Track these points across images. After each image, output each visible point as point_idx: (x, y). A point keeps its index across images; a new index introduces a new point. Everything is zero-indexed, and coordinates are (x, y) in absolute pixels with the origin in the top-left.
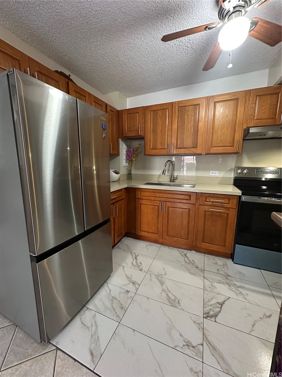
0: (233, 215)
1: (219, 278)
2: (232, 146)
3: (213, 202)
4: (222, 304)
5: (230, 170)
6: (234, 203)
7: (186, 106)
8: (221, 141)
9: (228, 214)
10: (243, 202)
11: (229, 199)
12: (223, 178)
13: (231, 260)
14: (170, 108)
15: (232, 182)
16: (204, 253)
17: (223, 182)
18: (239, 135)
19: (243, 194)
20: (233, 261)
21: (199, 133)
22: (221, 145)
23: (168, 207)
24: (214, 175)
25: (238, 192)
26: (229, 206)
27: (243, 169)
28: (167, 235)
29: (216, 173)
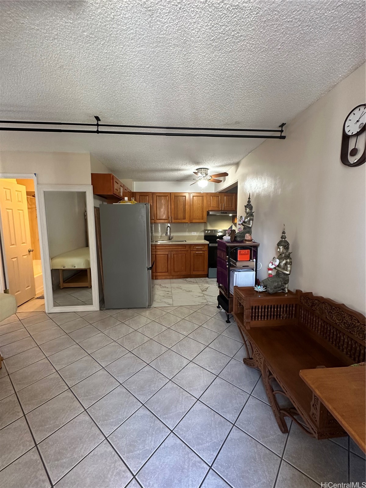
0: (206, 253)
1: (204, 283)
2: (202, 219)
3: (197, 248)
4: (207, 288)
5: (202, 231)
6: (206, 248)
7: (178, 196)
8: (197, 216)
9: (204, 254)
10: (210, 247)
11: (204, 246)
12: (199, 236)
13: (207, 278)
14: (169, 195)
15: (203, 238)
16: (195, 278)
17: (199, 238)
18: (205, 214)
19: (210, 243)
20: (208, 278)
21: (186, 212)
22: (198, 218)
23: (174, 254)
24: (194, 234)
25: (207, 242)
26: (204, 249)
27: (208, 230)
28: (174, 272)
29: (195, 233)
